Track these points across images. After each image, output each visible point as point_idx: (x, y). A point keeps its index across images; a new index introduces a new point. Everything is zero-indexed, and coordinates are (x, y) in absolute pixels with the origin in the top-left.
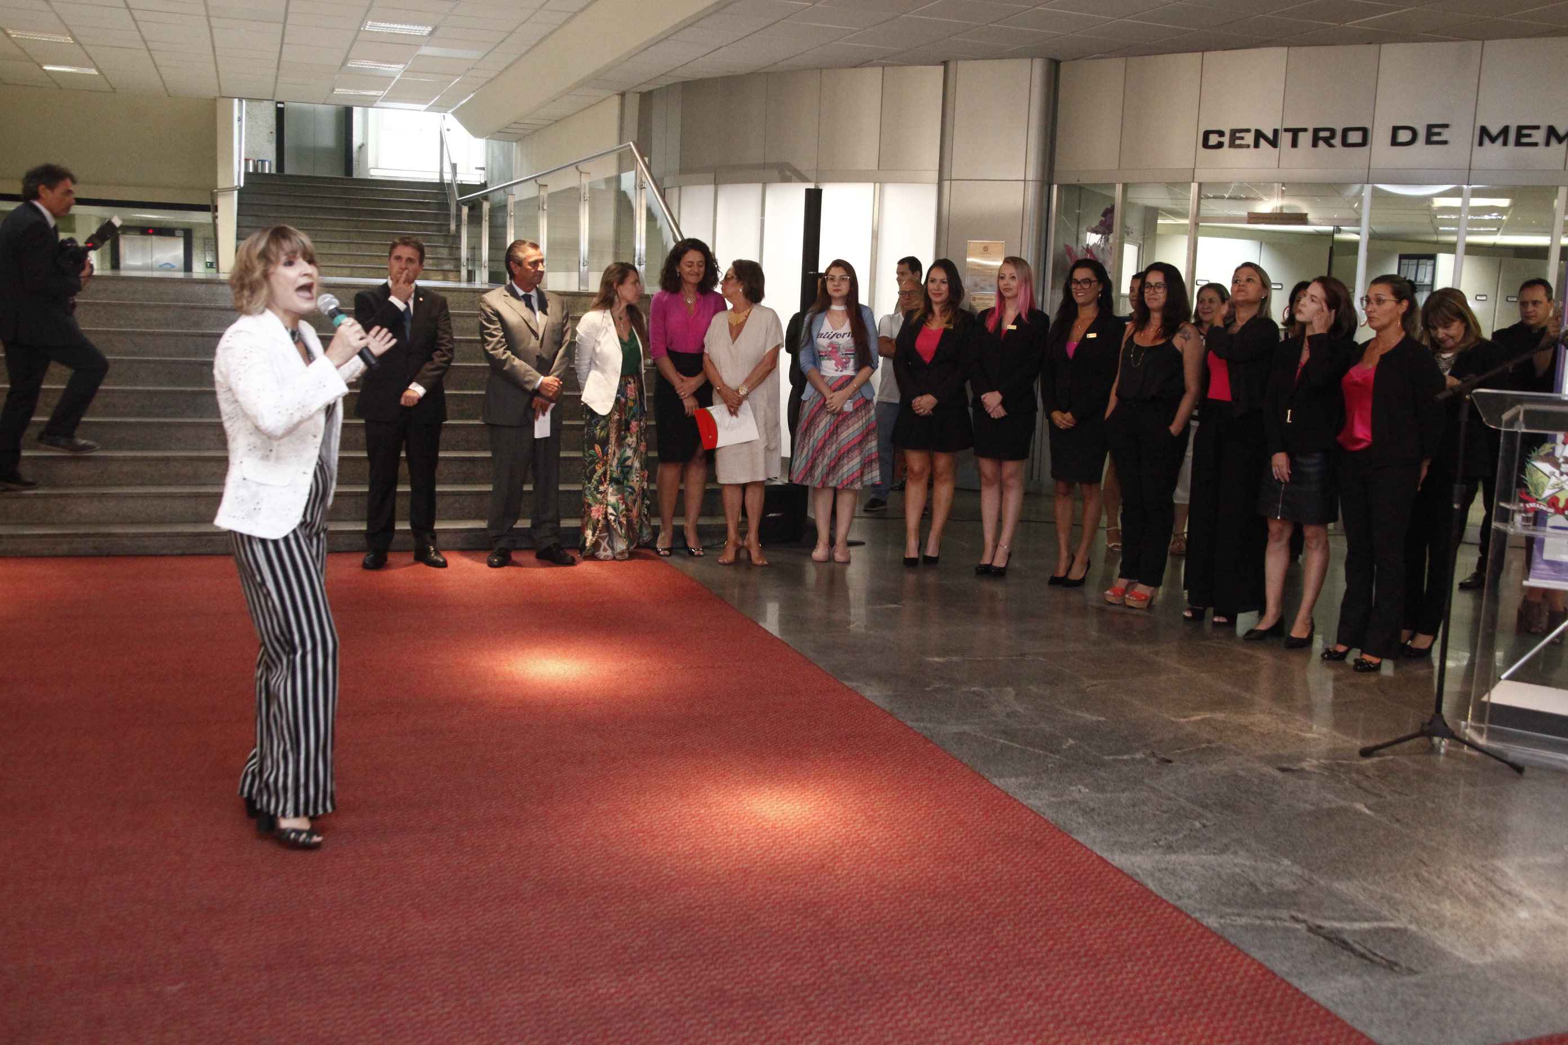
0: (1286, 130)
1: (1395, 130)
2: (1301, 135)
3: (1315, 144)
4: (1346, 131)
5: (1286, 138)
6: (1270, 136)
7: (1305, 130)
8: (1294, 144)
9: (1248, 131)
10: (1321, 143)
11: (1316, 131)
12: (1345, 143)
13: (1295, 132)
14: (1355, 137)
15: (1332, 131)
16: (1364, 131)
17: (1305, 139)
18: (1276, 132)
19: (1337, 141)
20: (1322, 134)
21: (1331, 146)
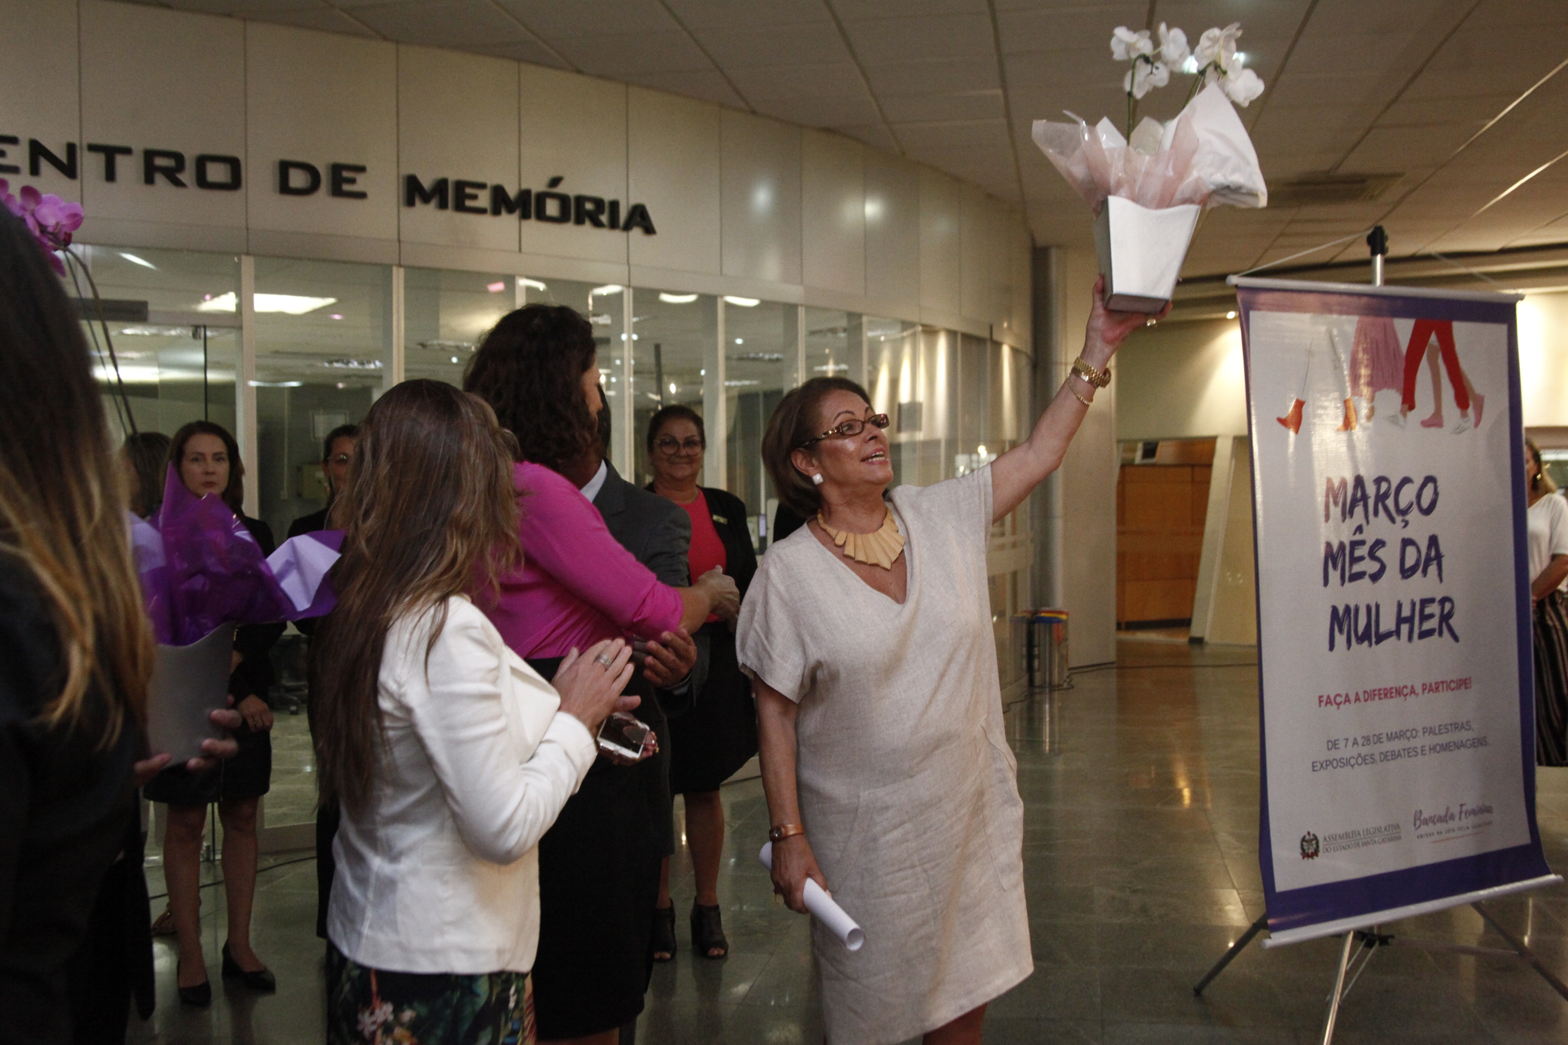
0: (93, 148)
1: (285, 167)
2: (120, 160)
3: (149, 180)
4: (202, 161)
5: (91, 164)
6: (62, 156)
7: (127, 151)
8: (110, 175)
9: (13, 140)
10: (159, 178)
11: (149, 155)
12: (202, 182)
13: (110, 154)
14: (216, 173)
15: (179, 158)
16: (234, 164)
17: (128, 167)
18: (71, 148)
19: (187, 176)
20: (159, 162)
21: (179, 184)
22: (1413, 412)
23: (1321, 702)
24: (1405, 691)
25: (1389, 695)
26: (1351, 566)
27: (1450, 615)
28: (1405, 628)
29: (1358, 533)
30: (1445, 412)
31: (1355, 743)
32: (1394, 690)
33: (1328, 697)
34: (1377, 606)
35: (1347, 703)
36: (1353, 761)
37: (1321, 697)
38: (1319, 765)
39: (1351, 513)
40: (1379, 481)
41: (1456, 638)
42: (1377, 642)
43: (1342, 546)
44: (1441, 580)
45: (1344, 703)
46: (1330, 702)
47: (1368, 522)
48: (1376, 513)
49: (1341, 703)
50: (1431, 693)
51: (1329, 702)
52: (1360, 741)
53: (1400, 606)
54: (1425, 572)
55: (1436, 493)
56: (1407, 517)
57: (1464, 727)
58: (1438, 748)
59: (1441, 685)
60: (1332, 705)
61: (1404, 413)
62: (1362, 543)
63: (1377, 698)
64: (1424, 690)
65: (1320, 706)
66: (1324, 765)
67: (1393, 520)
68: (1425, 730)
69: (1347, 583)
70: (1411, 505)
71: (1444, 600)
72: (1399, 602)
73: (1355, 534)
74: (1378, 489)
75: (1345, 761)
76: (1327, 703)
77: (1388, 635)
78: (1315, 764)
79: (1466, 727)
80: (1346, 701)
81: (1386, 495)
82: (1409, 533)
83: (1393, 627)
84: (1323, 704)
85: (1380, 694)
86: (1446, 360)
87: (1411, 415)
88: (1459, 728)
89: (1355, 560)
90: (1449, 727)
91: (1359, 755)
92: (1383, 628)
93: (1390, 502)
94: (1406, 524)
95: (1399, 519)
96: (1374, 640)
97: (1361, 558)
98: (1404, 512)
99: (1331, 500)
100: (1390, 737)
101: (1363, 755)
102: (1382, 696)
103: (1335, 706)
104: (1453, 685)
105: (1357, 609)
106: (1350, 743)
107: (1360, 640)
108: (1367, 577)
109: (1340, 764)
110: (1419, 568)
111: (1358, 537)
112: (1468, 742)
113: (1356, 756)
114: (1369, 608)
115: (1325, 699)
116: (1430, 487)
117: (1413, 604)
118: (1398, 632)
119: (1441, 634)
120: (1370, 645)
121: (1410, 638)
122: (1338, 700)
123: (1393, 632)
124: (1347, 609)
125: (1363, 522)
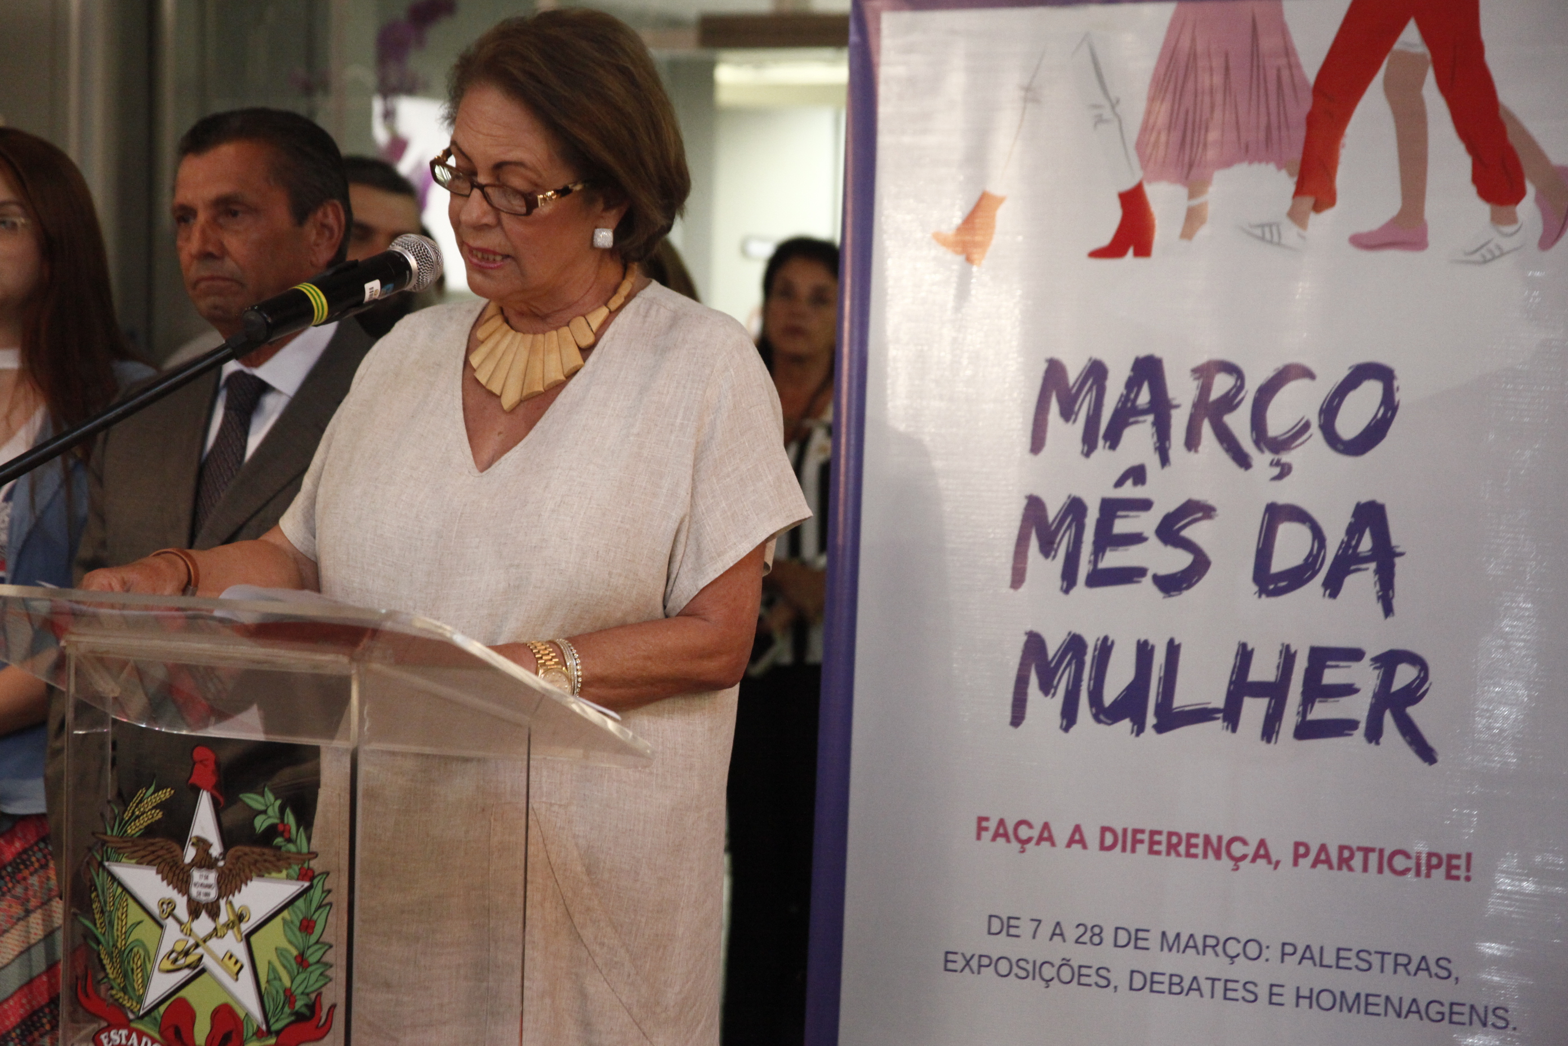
22: (1328, 215)
23: (981, 829)
24: (1237, 849)
25: (1182, 849)
26: (1099, 548)
27: (1413, 694)
28: (1254, 709)
29: (1129, 483)
30: (1433, 209)
31: (1058, 932)
32: (1200, 841)
33: (1001, 822)
34: (1173, 650)
35: (1045, 845)
36: (1048, 972)
37: (981, 819)
38: (962, 963)
39: (1113, 438)
40: (1205, 373)
41: (1426, 753)
42: (1161, 728)
43: (1075, 508)
44: (1388, 610)
45: (1038, 843)
46: (1006, 835)
47: (1165, 460)
48: (1192, 442)
49: (1029, 840)
50: (1322, 867)
51: (1001, 832)
52: (1071, 934)
53: (1245, 656)
54: (1333, 586)
55: (1389, 404)
56: (1285, 458)
57: (1428, 969)
58: (1326, 1000)
59: (1359, 856)
60: (1008, 841)
61: (1296, 216)
62: (1145, 505)
63: (1142, 849)
64: (1297, 857)
65: (979, 837)
66: (974, 963)
67: (1243, 460)
68: (1289, 949)
69: (1081, 587)
70: (1307, 426)
71: (1389, 661)
72: (1243, 646)
73: (1119, 483)
74: (1205, 389)
75: (1030, 967)
76: (996, 836)
77: (1201, 715)
78: (951, 957)
79: (1434, 969)
80: (1041, 839)
81: (1229, 402)
82: (1285, 494)
83: (1218, 701)
84: (987, 836)
85: (1153, 843)
86: (1445, 86)
87: (1320, 222)
88: (1412, 968)
89: (1105, 539)
90: (1375, 960)
91: (1066, 962)
92: (1183, 699)
93: (1239, 422)
94: (1284, 471)
95: (1261, 460)
96: (1151, 719)
97: (1137, 539)
98: (1278, 445)
99: (1054, 407)
100: (1170, 943)
101: (1075, 964)
102: (1163, 848)
103: (1015, 845)
104: (1399, 862)
105: (1105, 648)
106: (1046, 929)
107: (1107, 715)
108: (1147, 581)
109: (1015, 970)
110: (1315, 573)
111: (1129, 491)
112: (1434, 1008)
113: (1058, 963)
114: (1144, 652)
115: (992, 825)
116: (1371, 391)
117: (1288, 657)
118: (1231, 715)
119: (1374, 734)
120: (1139, 728)
121: (1269, 731)
122: (1024, 832)
123: (1217, 711)
124: (1075, 644)
125: (1151, 461)
